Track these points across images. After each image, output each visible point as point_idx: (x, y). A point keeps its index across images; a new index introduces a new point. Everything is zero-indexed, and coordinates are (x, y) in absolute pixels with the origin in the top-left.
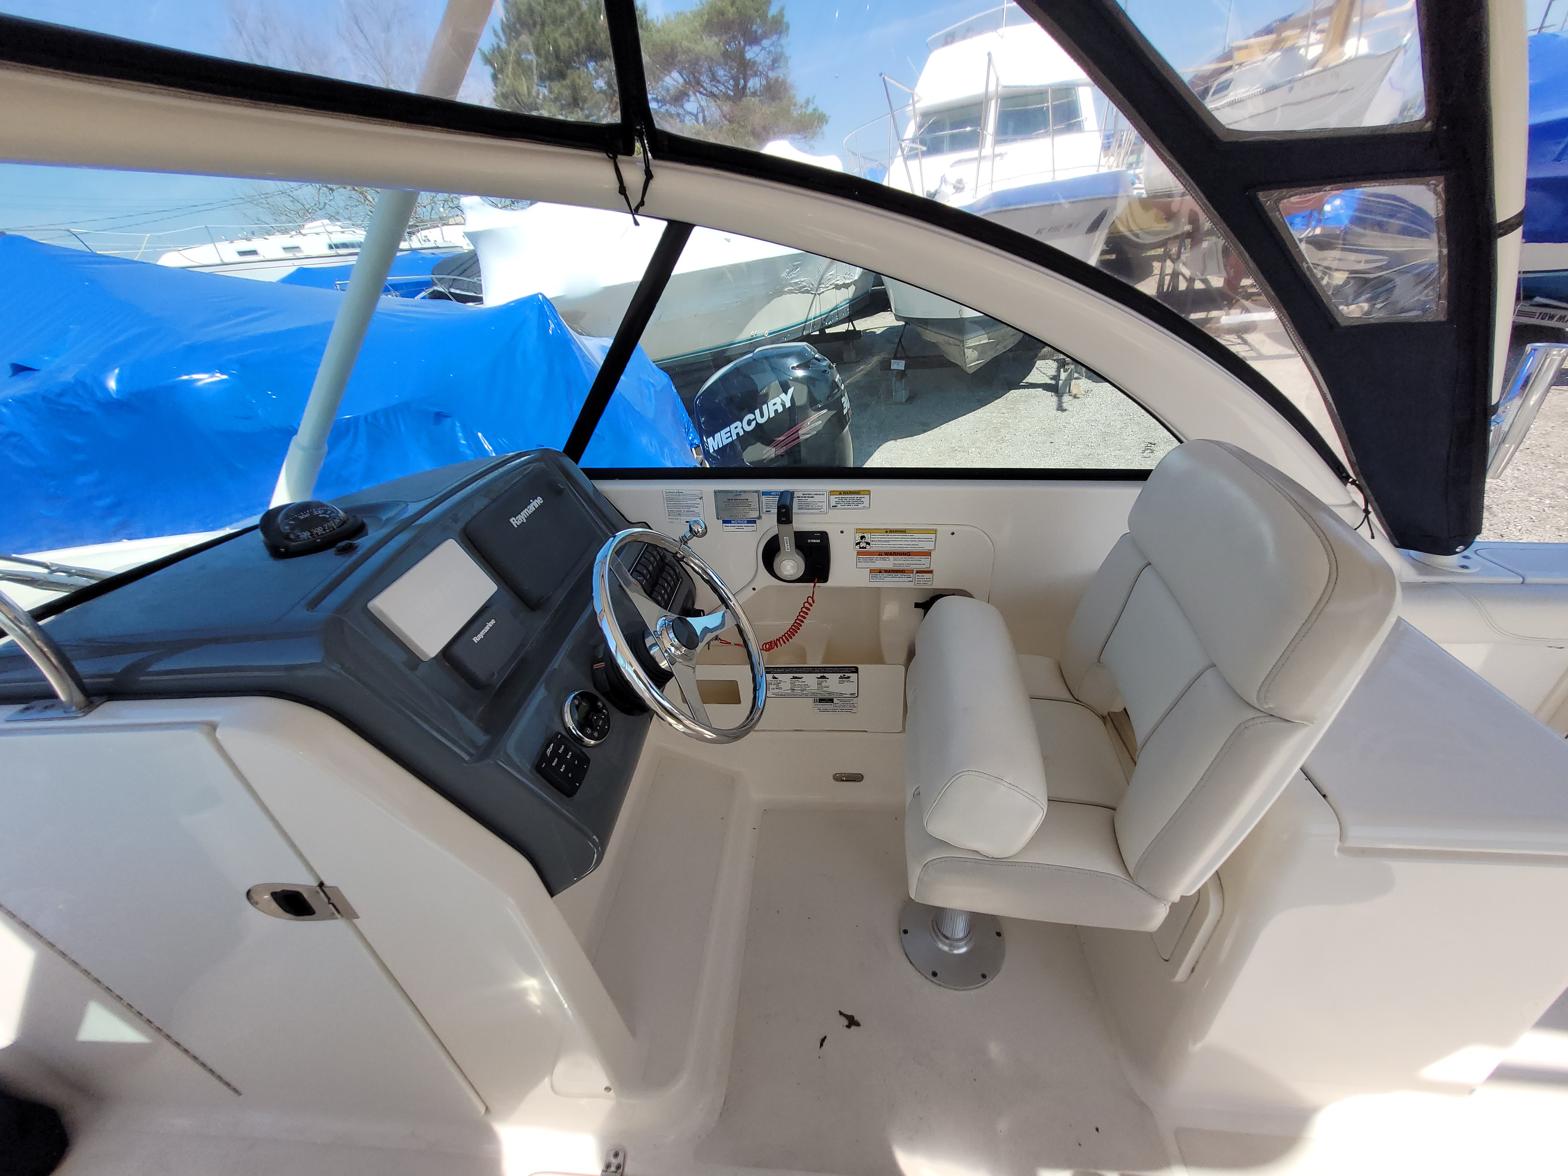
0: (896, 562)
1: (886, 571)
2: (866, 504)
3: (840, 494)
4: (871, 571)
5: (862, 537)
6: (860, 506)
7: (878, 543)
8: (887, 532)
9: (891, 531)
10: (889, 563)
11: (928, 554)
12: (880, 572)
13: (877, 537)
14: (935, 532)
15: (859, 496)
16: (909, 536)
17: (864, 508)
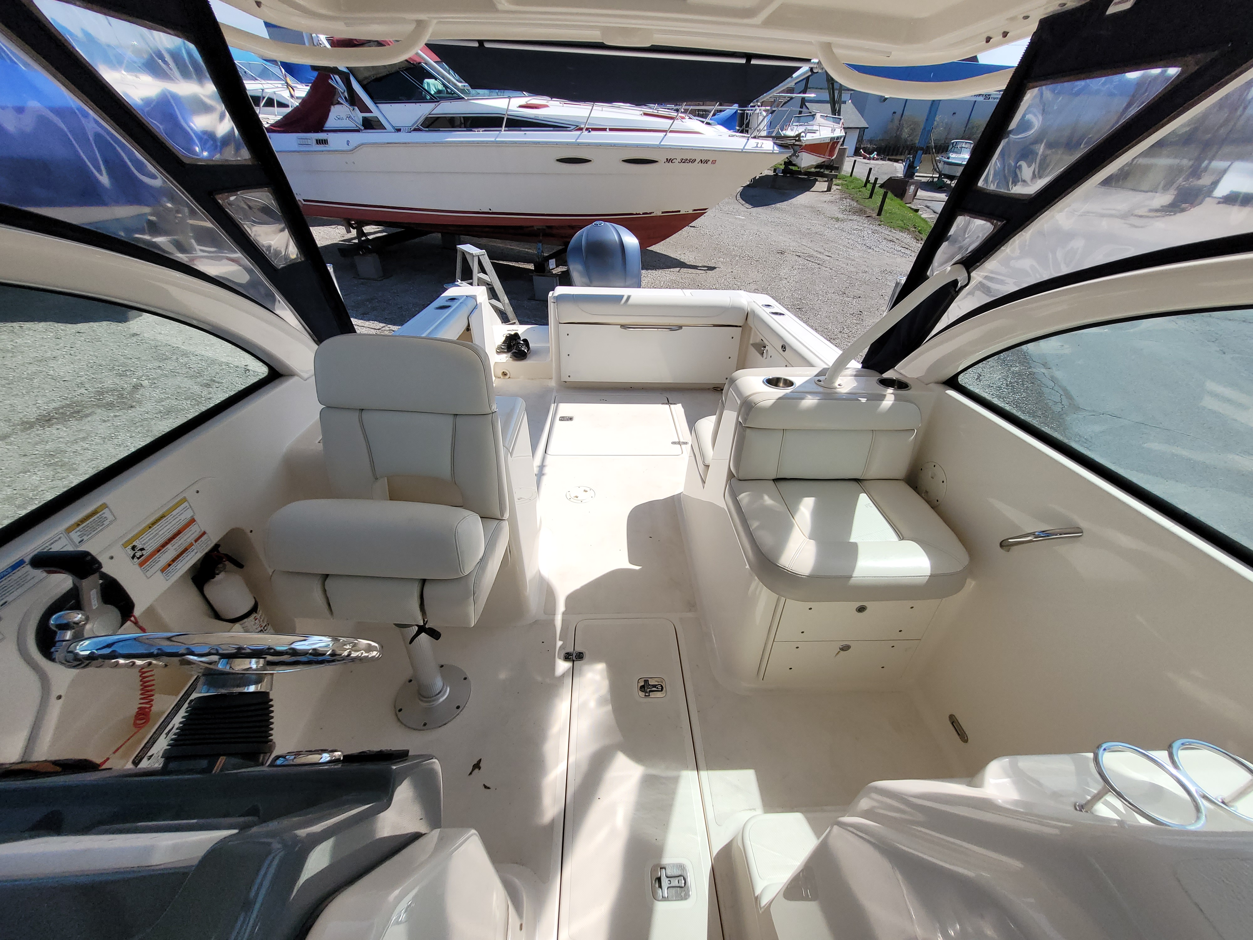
0: (174, 547)
1: (173, 561)
2: (110, 517)
3: (78, 525)
4: (163, 570)
5: (134, 548)
6: (106, 523)
7: (150, 543)
8: (150, 527)
9: (154, 523)
10: (171, 552)
11: (192, 521)
12: (170, 565)
13: (146, 537)
14: (184, 500)
15: (98, 515)
16: (169, 517)
17: (111, 523)
